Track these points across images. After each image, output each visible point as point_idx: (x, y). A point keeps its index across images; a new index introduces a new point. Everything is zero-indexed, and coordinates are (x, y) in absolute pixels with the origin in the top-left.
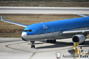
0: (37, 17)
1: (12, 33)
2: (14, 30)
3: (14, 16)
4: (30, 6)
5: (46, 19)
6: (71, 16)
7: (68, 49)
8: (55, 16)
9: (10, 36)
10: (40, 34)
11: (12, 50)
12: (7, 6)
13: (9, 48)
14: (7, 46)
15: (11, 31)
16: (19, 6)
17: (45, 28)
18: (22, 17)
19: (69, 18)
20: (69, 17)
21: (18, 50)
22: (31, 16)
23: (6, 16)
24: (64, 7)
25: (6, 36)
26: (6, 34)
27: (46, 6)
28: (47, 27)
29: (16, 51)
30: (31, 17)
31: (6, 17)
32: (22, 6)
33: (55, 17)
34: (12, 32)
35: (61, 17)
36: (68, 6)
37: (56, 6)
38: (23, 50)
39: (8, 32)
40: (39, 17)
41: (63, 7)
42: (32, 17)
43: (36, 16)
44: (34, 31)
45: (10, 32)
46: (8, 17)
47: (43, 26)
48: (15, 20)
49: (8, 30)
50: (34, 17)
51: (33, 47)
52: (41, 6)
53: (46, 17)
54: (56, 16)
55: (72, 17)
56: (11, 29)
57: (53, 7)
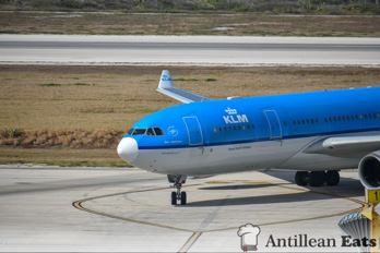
0: (209, 80)
1: (101, 147)
2: (110, 136)
3: (108, 75)
4: (176, 32)
5: (246, 86)
6: (351, 74)
7: (341, 217)
8: (284, 73)
9: (93, 160)
10: (205, 145)
11: (100, 219)
12: (79, 31)
13: (88, 210)
14: (77, 204)
15: (95, 139)
16: (129, 34)
17: (236, 119)
18: (144, 77)
19: (346, 82)
20: (344, 78)
21: (126, 219)
22: (181, 74)
23: (74, 76)
24: (325, 35)
25: (73, 159)
26: (74, 151)
27: (245, 33)
28: (243, 118)
29: (118, 224)
30: (183, 80)
31: (77, 82)
32: (142, 34)
33: (281, 79)
34: (102, 142)
35: (310, 80)
36: (342, 33)
37: (287, 33)
38: (149, 221)
39: (82, 145)
40: (215, 77)
41: (318, 35)
42: (186, 78)
43: (204, 73)
44: (173, 131)
45: (91, 145)
46: (84, 78)
47: (226, 114)
48: (114, 92)
49: (83, 134)
50: (193, 77)
51: (179, 202)
52: (225, 33)
53: (248, 80)
54: (289, 77)
55: (355, 78)
56: (95, 132)
57: (274, 35)
